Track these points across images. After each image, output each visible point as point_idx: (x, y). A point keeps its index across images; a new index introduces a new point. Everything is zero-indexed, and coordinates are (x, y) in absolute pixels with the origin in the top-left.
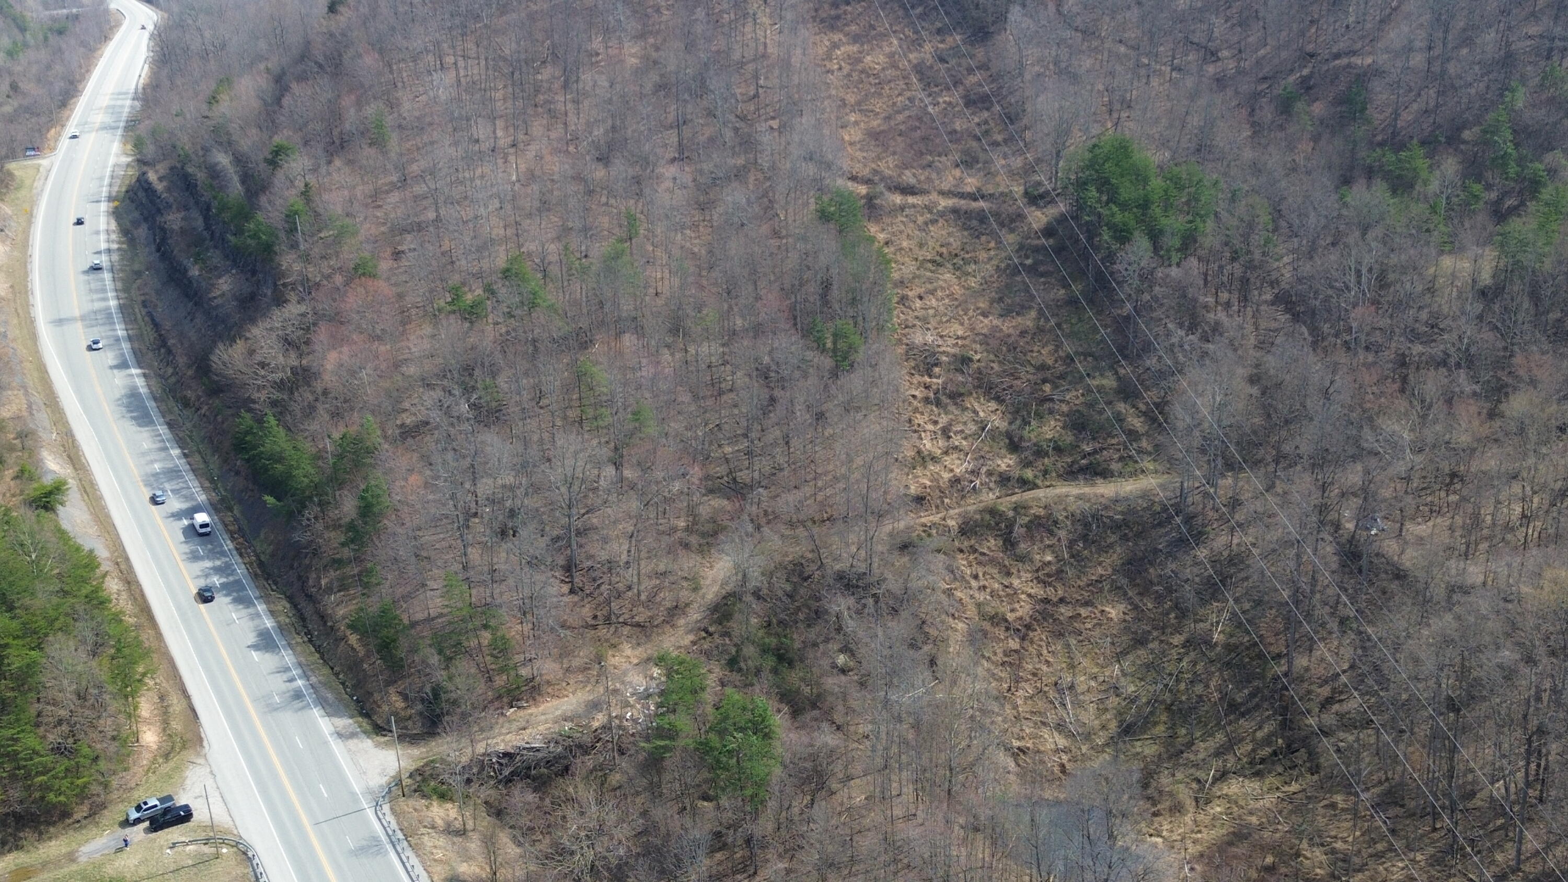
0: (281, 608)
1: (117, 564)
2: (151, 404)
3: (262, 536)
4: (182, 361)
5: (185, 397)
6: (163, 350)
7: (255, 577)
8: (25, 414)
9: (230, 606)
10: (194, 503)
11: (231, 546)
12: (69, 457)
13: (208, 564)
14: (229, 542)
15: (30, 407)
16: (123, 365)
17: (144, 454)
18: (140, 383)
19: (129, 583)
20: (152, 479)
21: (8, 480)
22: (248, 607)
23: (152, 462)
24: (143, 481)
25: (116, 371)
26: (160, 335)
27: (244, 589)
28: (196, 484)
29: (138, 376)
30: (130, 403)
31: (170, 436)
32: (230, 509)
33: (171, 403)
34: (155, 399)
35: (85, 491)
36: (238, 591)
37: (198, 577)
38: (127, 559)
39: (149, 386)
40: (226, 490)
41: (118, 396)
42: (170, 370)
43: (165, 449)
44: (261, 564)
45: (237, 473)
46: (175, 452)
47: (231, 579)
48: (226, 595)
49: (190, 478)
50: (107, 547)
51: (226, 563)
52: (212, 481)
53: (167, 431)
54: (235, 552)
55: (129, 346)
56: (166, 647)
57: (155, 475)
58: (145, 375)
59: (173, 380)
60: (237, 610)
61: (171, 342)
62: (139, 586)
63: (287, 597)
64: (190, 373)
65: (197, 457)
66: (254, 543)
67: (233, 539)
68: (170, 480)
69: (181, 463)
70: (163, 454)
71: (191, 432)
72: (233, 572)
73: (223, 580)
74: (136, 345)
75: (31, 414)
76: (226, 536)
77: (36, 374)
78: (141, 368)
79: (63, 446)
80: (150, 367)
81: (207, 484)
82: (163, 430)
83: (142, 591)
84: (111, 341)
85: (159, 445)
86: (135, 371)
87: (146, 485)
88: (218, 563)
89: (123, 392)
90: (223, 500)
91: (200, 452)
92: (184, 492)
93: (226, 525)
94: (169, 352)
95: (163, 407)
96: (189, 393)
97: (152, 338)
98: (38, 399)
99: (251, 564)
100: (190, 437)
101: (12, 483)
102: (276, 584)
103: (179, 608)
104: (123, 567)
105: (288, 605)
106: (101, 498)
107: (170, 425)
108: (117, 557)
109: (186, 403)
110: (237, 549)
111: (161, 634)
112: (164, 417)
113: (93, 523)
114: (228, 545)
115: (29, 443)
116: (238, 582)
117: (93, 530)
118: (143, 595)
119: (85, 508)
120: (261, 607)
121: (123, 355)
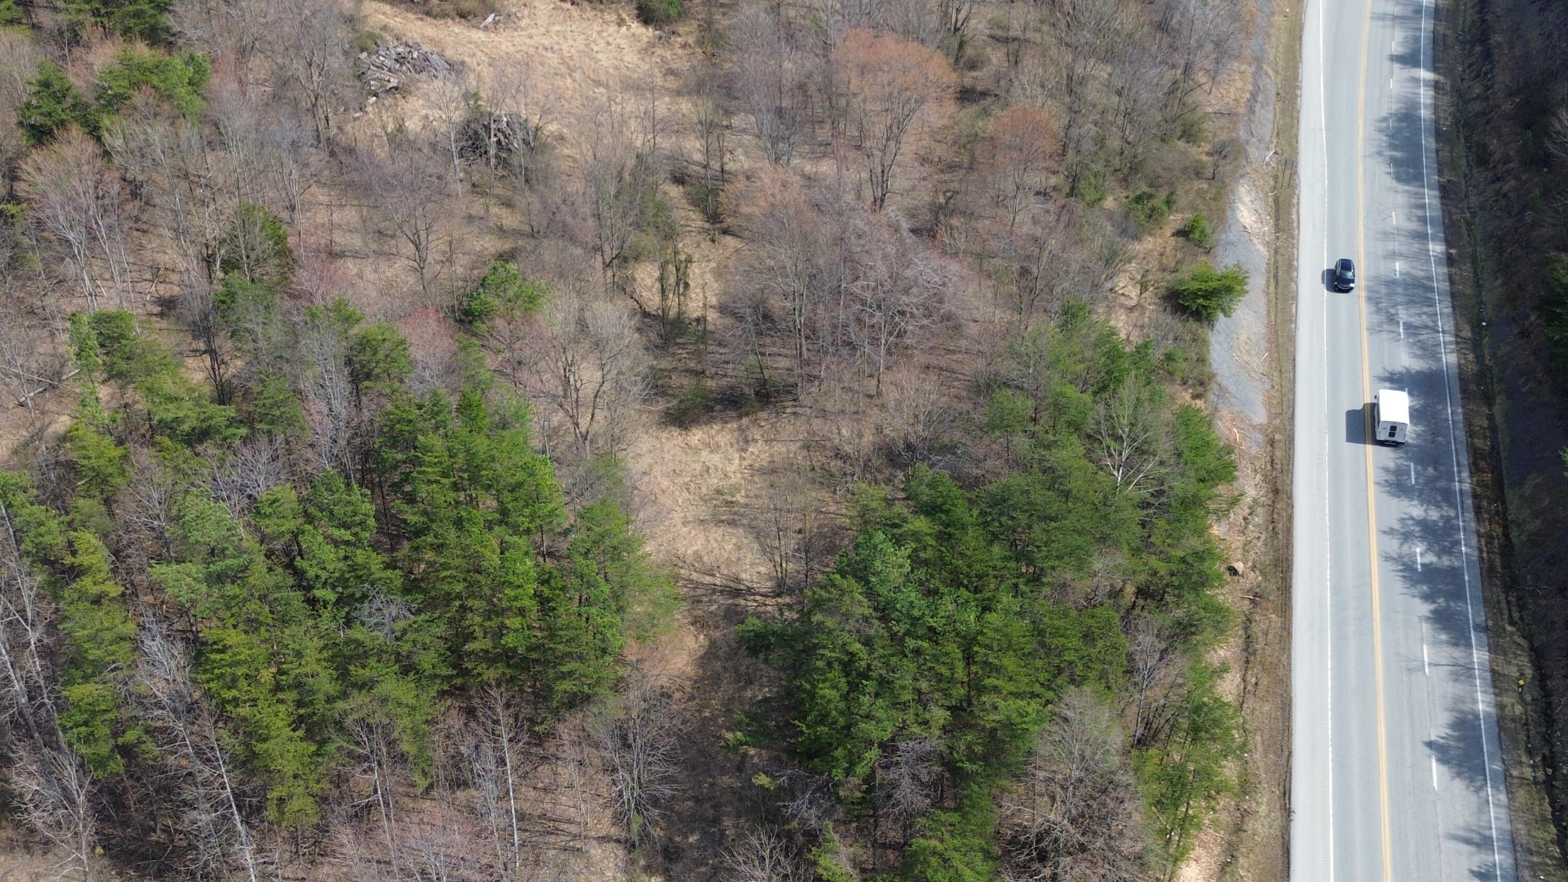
0: (1513, 671)
1: (1272, 443)
2: (1428, 142)
3: (1528, 489)
4: (1502, 78)
5: (1484, 147)
6: (1478, 48)
7: (1488, 572)
8: (1242, 110)
9: (1426, 627)
10: (1434, 366)
11: (1467, 487)
12: (1276, 201)
13: (1416, 510)
14: (1465, 474)
15: (1254, 97)
16: (1409, 59)
17: (1386, 235)
18: (1425, 96)
19: (1276, 492)
20: (1383, 290)
21: (1168, 232)
22: (1455, 644)
23: (1393, 255)
24: (1369, 289)
25: (1397, 66)
26: (1483, 21)
27: (1459, 595)
28: (1450, 325)
29: (1426, 84)
30: (1399, 131)
31: (1437, 213)
32: (1488, 400)
33: (1460, 150)
34: (1438, 135)
35: (1276, 277)
36: (1450, 596)
37: (1391, 532)
38: (1290, 440)
39: (1436, 107)
40: (1494, 355)
41: (1384, 113)
42: (1477, 90)
43: (1422, 237)
44: (1507, 549)
45: (1524, 334)
46: (1436, 248)
47: (1446, 561)
48: (1427, 598)
49: (1443, 307)
50: (1269, 405)
51: (1448, 520)
52: (1476, 328)
53: (1436, 202)
54: (1469, 502)
55: (1430, 26)
56: (1288, 667)
57: (1391, 283)
58: (1436, 86)
59: (1476, 107)
60: (1435, 643)
61: (1497, 38)
62: (1291, 506)
63: (1532, 649)
64: (1507, 107)
65: (1466, 271)
66: (1509, 493)
67: (1475, 469)
68: (1410, 302)
69: (1438, 272)
70: (1416, 246)
71: (1474, 214)
72: (1450, 549)
73: (1431, 558)
74: (1441, 29)
75: (1252, 111)
76: (1464, 460)
77: (1284, 38)
78: (1435, 70)
79: (1276, 178)
80: (1448, 72)
81: (1467, 333)
82: (1431, 197)
83: (1290, 518)
84: (1408, 11)
85: (1414, 226)
86: (1425, 74)
87: (1369, 299)
88: (1434, 515)
89: (1395, 107)
90: (1482, 375)
91: (1474, 261)
92: (1425, 336)
93: (1471, 434)
94: (1487, 55)
95: (1446, 154)
96: (1494, 144)
97: (1468, 23)
98: (1271, 83)
99: (1490, 538)
100: (1469, 224)
101: (1172, 241)
102: (1522, 608)
103: (1337, 590)
104: (1278, 453)
105: (1529, 672)
106: (1295, 298)
107: (1445, 191)
108: (1277, 430)
109: (1482, 159)
110: (1475, 496)
111: (1289, 634)
112: (1440, 173)
113: (1264, 345)
114: (1463, 482)
115: (1225, 168)
116: (1454, 574)
117: (1258, 361)
118: (1289, 531)
119: (1263, 311)
120: (1479, 656)
121: (1417, 40)
